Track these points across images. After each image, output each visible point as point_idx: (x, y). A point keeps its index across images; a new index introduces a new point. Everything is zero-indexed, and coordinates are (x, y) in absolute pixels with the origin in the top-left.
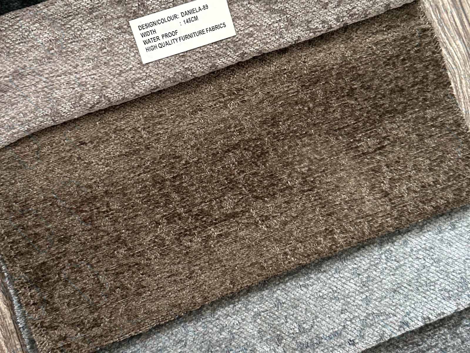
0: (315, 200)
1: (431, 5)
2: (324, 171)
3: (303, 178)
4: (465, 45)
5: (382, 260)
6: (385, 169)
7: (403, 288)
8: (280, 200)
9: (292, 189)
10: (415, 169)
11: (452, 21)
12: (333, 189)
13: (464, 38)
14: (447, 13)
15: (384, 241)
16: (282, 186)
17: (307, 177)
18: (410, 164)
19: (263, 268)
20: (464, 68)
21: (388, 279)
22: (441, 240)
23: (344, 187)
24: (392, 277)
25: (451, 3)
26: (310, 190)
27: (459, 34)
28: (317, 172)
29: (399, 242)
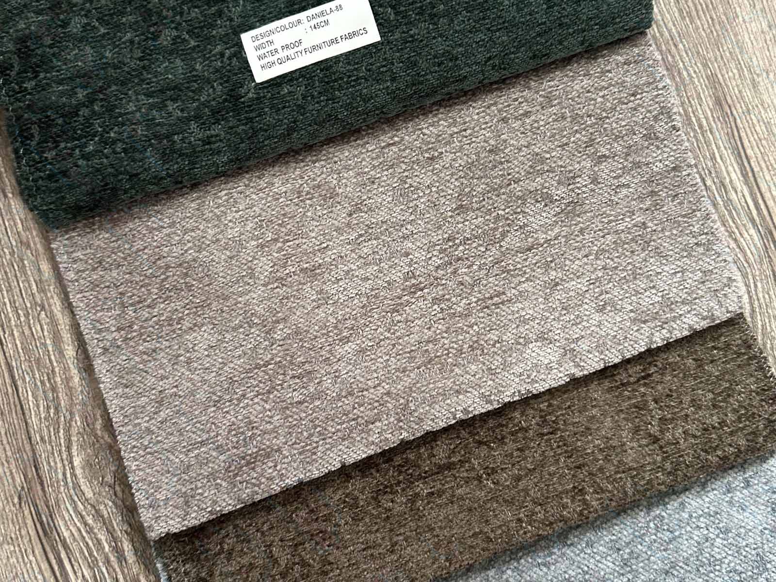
0: (559, 447)
1: (714, 182)
2: (569, 407)
3: (541, 417)
4: (761, 234)
5: (650, 530)
6: (652, 405)
7: (678, 568)
8: (510, 446)
9: (526, 431)
10: (693, 406)
11: (743, 204)
12: (582, 432)
13: (759, 227)
14: (736, 192)
15: (652, 504)
16: (513, 427)
17: (546, 415)
18: (687, 399)
19: (489, 540)
20: (759, 267)
21: (658, 555)
22: (730, 503)
23: (598, 429)
24: (664, 553)
25: (742, 179)
26: (551, 433)
27: (753, 221)
28: (560, 408)
29: (673, 504)
